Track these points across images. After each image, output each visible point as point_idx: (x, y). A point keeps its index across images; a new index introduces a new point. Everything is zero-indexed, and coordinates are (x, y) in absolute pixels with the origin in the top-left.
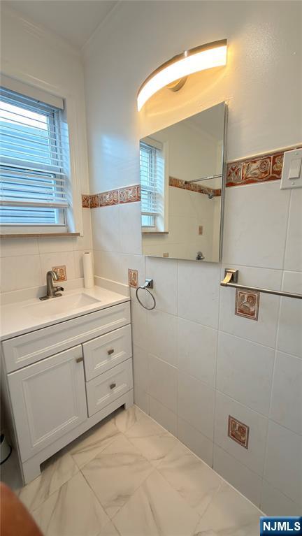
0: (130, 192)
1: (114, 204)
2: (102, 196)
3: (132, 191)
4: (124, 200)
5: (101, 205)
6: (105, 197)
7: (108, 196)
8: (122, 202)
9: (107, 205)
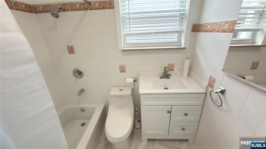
0: (227, 25)
1: (212, 32)
2: (205, 25)
3: (228, 24)
4: (220, 30)
5: (203, 31)
6: (207, 26)
7: (209, 26)
8: (218, 32)
9: (207, 32)
